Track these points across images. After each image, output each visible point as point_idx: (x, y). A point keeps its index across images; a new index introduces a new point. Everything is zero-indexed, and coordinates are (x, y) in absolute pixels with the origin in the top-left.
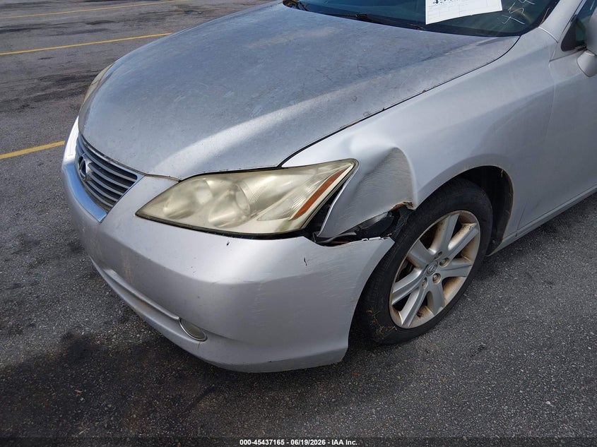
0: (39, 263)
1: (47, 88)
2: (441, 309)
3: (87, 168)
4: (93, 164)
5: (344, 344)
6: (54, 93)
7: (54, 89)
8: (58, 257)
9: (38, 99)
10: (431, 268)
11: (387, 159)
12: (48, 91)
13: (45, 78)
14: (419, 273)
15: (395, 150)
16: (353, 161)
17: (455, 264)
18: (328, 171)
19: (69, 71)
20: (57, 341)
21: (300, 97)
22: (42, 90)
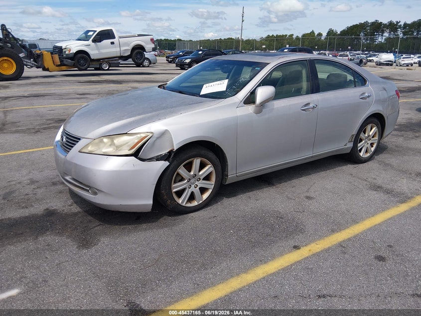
0: (38, 188)
1: (50, 124)
2: (201, 202)
3: (64, 139)
4: (67, 138)
5: (151, 202)
6: (53, 126)
7: (54, 125)
8: (46, 186)
9: (45, 129)
10: (192, 181)
11: (164, 133)
12: (50, 125)
13: (50, 119)
14: (186, 181)
15: (166, 130)
16: (152, 133)
17: (204, 182)
18: (143, 135)
19: (62, 117)
20: (42, 210)
21: (139, 114)
22: (48, 125)
